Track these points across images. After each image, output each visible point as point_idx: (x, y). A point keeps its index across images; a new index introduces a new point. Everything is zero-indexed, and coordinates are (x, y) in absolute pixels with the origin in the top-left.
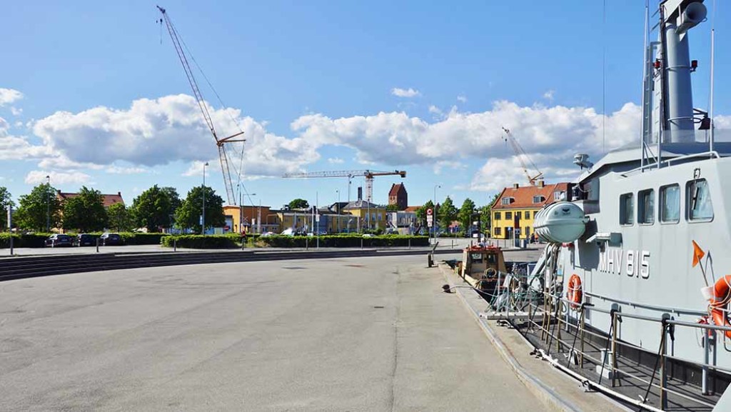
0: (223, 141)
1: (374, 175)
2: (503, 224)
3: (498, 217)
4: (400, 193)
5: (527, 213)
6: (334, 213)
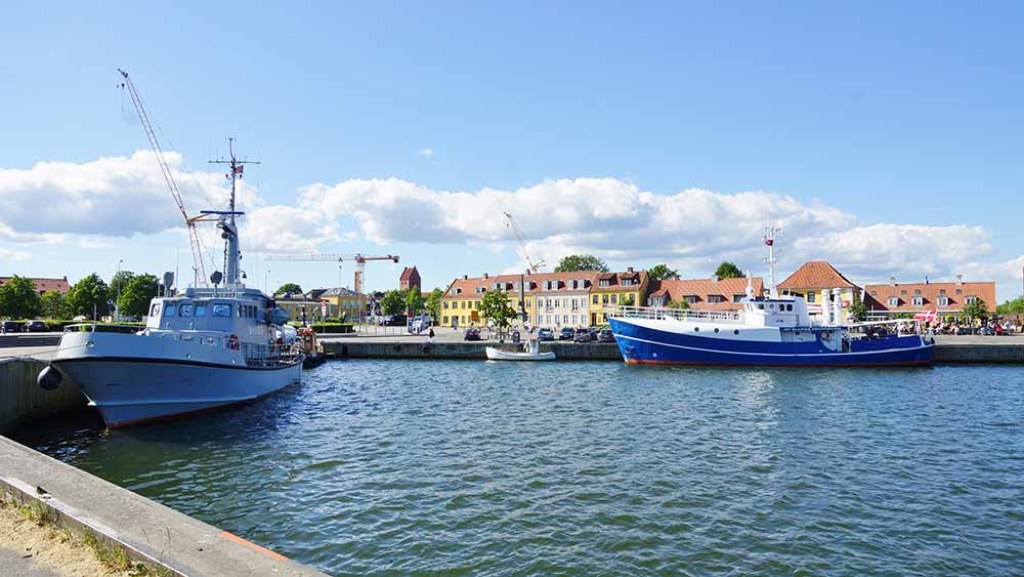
0: (193, 220)
1: (367, 259)
2: (450, 313)
3: (446, 306)
4: (413, 277)
5: (470, 303)
6: (309, 300)
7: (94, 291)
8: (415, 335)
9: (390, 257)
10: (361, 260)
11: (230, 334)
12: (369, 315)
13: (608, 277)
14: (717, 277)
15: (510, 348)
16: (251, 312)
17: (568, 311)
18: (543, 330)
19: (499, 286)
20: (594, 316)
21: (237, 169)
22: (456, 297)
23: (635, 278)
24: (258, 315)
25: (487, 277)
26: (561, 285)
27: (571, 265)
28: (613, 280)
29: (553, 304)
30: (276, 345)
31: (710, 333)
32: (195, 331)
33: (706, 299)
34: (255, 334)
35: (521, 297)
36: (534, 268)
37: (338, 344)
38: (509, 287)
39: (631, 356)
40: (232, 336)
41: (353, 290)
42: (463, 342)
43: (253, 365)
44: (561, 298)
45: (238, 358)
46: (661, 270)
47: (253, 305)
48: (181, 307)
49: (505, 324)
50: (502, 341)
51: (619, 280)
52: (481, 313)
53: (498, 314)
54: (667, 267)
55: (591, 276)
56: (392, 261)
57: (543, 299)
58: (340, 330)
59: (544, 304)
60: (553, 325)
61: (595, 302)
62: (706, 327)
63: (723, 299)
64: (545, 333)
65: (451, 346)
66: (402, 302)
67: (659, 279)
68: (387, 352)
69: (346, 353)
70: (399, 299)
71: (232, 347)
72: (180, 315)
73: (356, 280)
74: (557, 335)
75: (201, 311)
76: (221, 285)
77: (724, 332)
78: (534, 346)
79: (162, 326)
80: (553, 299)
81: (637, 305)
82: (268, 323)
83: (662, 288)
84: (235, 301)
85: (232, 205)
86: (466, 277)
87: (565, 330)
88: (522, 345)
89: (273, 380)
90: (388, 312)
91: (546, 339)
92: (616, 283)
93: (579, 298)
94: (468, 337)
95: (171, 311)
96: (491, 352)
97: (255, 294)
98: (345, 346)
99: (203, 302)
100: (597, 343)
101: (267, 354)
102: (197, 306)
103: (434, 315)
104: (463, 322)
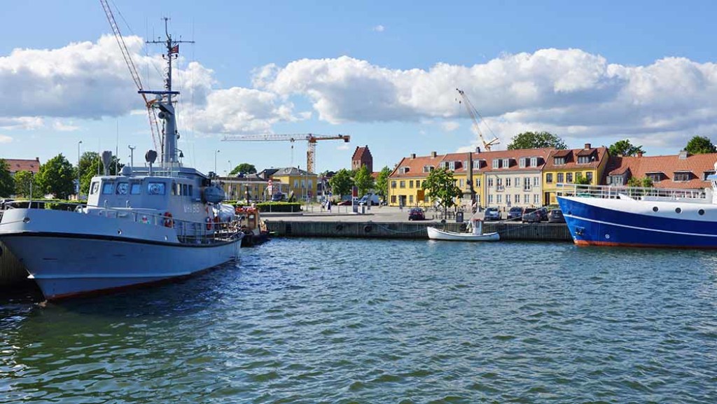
1: (318, 139)
2: (398, 192)
3: (394, 186)
4: (364, 156)
5: (418, 182)
6: (262, 180)
7: (60, 171)
8: (360, 214)
9: (341, 137)
10: (313, 140)
11: (163, 212)
12: (320, 194)
13: (565, 154)
14: (686, 153)
15: (453, 228)
16: (187, 190)
17: (520, 190)
18: (491, 210)
19: (447, 164)
20: (547, 195)
21: (172, 49)
22: (404, 176)
23: (593, 154)
24: (194, 192)
25: (435, 156)
26: (513, 163)
27: (525, 141)
28: (569, 157)
29: (504, 183)
30: (213, 223)
31: (670, 213)
32: (130, 208)
33: (673, 177)
34: (190, 212)
35: (469, 176)
36: (487, 146)
37: (282, 222)
38: (458, 165)
39: (581, 237)
40: (166, 214)
41: (306, 170)
42: (406, 220)
43: (187, 242)
44: (512, 177)
45: (170, 236)
46: (623, 146)
47: (188, 184)
48: (119, 184)
49: (450, 203)
50: (444, 221)
51: (575, 158)
52: (427, 191)
53: (444, 193)
54: (630, 143)
55: (545, 154)
56: (343, 140)
57: (494, 178)
58: (285, 209)
59: (495, 183)
60: (503, 204)
61: (549, 180)
62: (666, 207)
63: (692, 176)
64: (491, 212)
65: (392, 226)
66: (351, 181)
67: (620, 156)
68: (330, 232)
69: (289, 232)
70: (348, 179)
71: (167, 225)
72: (117, 193)
73: (308, 160)
74: (505, 215)
75: (136, 189)
76: (156, 164)
77: (687, 212)
78: (477, 226)
79: (100, 203)
80: (504, 177)
81: (594, 183)
82: (204, 201)
83: (622, 166)
84: (169, 179)
85: (169, 86)
86: (414, 155)
87: (513, 210)
88: (465, 225)
89: (207, 257)
90: (337, 192)
91: (493, 219)
92: (572, 160)
93: (531, 176)
94: (413, 216)
95: (109, 189)
96: (432, 232)
97: (191, 173)
98: (288, 225)
99: (138, 180)
100: (545, 223)
101: (203, 231)
102: (132, 184)
103: (382, 195)
104: (411, 201)
